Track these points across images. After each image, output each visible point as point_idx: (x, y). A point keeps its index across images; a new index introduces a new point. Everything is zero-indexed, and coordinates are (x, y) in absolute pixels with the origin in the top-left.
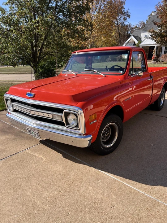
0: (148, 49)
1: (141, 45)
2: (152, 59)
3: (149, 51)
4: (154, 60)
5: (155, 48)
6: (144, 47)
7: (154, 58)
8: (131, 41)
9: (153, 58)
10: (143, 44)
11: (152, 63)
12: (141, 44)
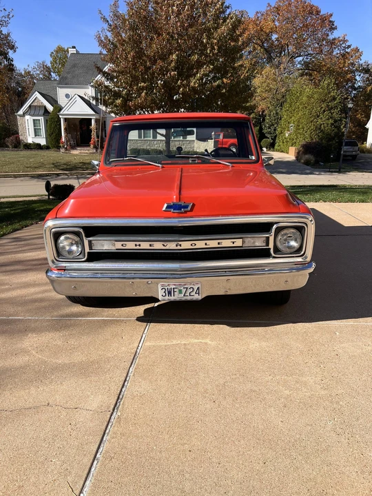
0: (78, 123)
1: (61, 115)
2: (92, 146)
3: (81, 128)
4: (96, 147)
5: (93, 122)
6: (68, 118)
7: (94, 142)
8: (35, 104)
9: (92, 142)
10: (66, 112)
11: (93, 153)
12: (61, 113)
